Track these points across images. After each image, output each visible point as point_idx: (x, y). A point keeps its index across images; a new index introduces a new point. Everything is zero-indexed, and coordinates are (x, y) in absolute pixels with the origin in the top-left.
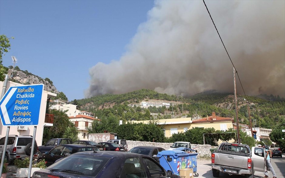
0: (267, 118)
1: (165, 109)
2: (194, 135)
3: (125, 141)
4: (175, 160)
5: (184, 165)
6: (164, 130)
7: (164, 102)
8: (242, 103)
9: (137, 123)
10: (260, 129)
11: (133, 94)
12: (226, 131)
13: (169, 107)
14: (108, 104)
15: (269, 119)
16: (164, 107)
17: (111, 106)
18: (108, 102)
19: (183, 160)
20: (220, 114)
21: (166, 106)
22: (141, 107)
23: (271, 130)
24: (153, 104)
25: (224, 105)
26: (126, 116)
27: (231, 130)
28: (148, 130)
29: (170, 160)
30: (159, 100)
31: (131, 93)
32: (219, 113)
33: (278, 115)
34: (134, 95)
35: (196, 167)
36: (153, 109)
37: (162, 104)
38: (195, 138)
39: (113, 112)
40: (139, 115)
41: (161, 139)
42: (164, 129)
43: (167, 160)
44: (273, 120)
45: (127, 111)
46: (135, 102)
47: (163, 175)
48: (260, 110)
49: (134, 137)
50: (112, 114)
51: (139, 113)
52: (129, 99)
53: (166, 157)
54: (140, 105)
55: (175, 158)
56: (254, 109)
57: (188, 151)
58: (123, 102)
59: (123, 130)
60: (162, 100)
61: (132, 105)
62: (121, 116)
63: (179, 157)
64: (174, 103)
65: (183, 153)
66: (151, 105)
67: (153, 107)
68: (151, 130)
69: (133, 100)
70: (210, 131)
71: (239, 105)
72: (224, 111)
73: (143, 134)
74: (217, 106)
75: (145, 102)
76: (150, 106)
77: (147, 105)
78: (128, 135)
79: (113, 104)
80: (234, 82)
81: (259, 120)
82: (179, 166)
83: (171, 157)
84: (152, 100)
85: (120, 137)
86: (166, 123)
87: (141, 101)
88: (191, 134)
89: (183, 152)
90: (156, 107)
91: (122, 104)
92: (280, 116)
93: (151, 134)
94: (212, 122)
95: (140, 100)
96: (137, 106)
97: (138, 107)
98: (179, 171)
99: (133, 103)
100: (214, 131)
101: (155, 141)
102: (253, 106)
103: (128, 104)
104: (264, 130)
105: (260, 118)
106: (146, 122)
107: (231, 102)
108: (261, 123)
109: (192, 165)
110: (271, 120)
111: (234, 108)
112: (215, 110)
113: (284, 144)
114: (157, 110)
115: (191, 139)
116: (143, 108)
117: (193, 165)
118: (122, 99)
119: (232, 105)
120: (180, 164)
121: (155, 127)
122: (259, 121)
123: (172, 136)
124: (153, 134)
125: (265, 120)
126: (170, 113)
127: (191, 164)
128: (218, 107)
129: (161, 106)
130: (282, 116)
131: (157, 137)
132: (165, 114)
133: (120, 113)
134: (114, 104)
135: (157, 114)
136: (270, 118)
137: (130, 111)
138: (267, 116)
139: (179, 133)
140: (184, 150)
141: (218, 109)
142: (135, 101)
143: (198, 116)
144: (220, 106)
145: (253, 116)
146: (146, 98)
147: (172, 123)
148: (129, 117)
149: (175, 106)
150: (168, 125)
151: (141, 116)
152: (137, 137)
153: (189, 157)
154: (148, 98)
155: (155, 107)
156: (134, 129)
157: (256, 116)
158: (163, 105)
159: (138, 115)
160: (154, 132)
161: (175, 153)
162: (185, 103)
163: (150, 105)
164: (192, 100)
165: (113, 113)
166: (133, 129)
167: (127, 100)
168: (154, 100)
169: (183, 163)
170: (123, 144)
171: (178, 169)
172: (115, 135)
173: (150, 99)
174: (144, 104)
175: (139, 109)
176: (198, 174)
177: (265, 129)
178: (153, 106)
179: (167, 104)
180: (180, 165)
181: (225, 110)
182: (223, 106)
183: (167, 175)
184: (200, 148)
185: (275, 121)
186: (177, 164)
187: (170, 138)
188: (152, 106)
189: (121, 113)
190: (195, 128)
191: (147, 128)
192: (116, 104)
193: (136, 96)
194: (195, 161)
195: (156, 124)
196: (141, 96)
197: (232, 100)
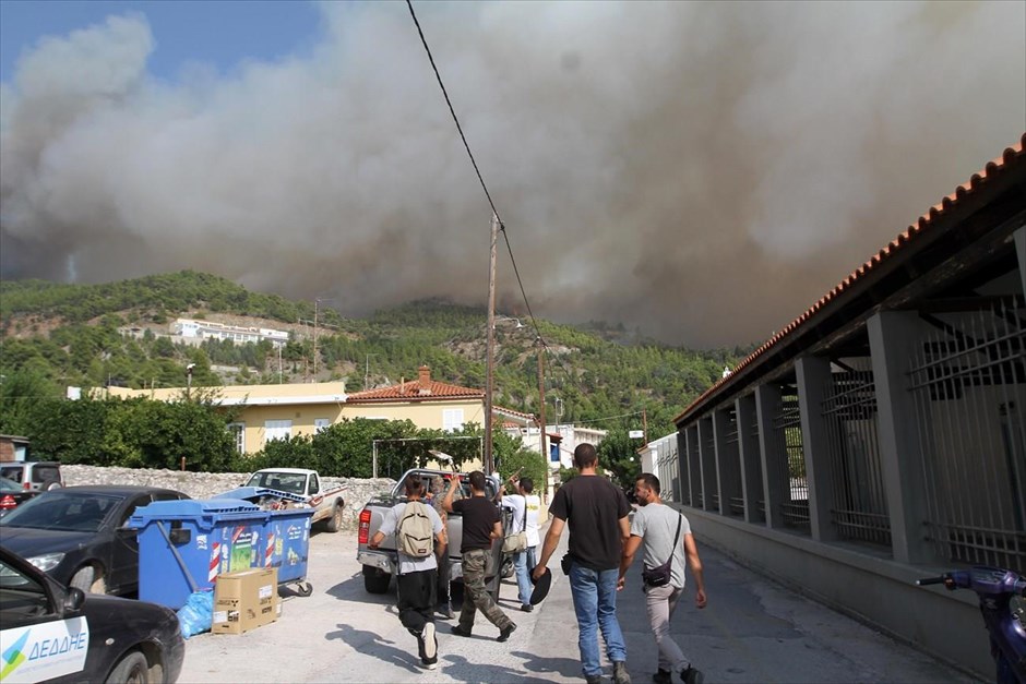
0: (601, 397)
1: (268, 353)
2: (343, 447)
3: (57, 467)
4: (202, 538)
5: (243, 557)
6: (241, 427)
7: (267, 327)
8: (534, 346)
9: (124, 399)
10: (576, 429)
11: (145, 285)
12: (456, 430)
13: (285, 344)
14: (28, 320)
15: (606, 399)
16: (266, 345)
17: (44, 331)
18: (28, 311)
19: (239, 538)
20: (461, 379)
21: (274, 342)
22: (175, 340)
23: (603, 432)
24: (224, 333)
25: (476, 350)
26: (107, 369)
27: (469, 427)
28: (164, 424)
29: (182, 538)
30: (247, 318)
31: (137, 283)
32: (458, 373)
33: (631, 387)
34: (149, 292)
35: (305, 559)
36: (219, 351)
37: (258, 331)
38: (347, 456)
39: (48, 352)
40: (165, 369)
41: (219, 458)
42: (240, 424)
43: (171, 537)
44: (618, 403)
45: (114, 354)
46: (151, 320)
47: (45, 611)
48: (583, 371)
49: (105, 453)
50: (45, 362)
51: (163, 363)
52: (125, 304)
53: (166, 529)
54: (171, 330)
55: (202, 531)
56: (566, 366)
57: (272, 500)
58: (99, 314)
59: (54, 424)
60: (258, 316)
61: (135, 330)
62: (84, 372)
63: (220, 524)
64: (306, 333)
65: (240, 509)
66: (215, 336)
67: (224, 342)
68: (178, 426)
69: (143, 311)
70: (397, 429)
71: (523, 350)
72: (474, 370)
73: (143, 441)
74: (454, 350)
75: (192, 322)
76: (212, 339)
77: (199, 333)
78: (79, 442)
79: (54, 320)
80: (490, 261)
81: (576, 402)
82: (219, 559)
83: (185, 526)
84: (219, 315)
85: (40, 451)
86: (250, 402)
87: (176, 318)
88: (332, 441)
89: (249, 504)
90: (232, 343)
91: (94, 323)
92: (637, 393)
93: (178, 440)
94: (416, 399)
95: (170, 313)
96: (157, 336)
97: (161, 340)
98: (214, 579)
99: (140, 321)
100: (412, 432)
101: (188, 468)
102: (564, 357)
103: (119, 326)
104: (587, 434)
105: (580, 397)
106: (167, 395)
107: (499, 341)
108: (582, 412)
109: (287, 556)
110: (612, 402)
111: (507, 361)
112: (446, 363)
113: (631, 475)
114: (238, 353)
115: (332, 458)
116: (183, 342)
117: (292, 554)
118: (96, 304)
119: (502, 349)
120: (221, 554)
121: (196, 414)
122: (578, 405)
123: (263, 450)
124: (186, 439)
125: (594, 402)
126: (288, 368)
127: (279, 551)
128: (455, 354)
129: (255, 340)
130: (643, 391)
131: (203, 451)
132: (268, 371)
133: (80, 359)
134: (56, 323)
135: (235, 369)
136: (608, 396)
137: (126, 352)
138: (600, 389)
139: (287, 438)
140: (255, 500)
141: (456, 360)
142: (148, 316)
143: (388, 382)
144: (462, 352)
145: (561, 389)
146: (198, 307)
147: (273, 402)
148: (120, 375)
149: (305, 341)
150: (255, 407)
151: (172, 374)
152: (116, 453)
153: (276, 526)
154: (206, 307)
155: (228, 342)
156: (105, 421)
157: (571, 389)
158: (260, 336)
159: (161, 370)
160: (190, 433)
161: (205, 511)
162: (345, 333)
163: (209, 335)
164: (370, 324)
165: (48, 357)
166: (101, 422)
167: (117, 310)
168: (227, 316)
169: (237, 547)
170: (42, 481)
171: (213, 573)
172: (18, 445)
173: (214, 310)
174: (188, 330)
175: (165, 349)
176: (309, 586)
177: (589, 430)
178: (222, 339)
179: (278, 335)
180: (225, 556)
181: (477, 365)
182: (473, 353)
183: (62, 610)
184: (359, 490)
185: (622, 406)
186: (210, 551)
187: (257, 454)
188: (220, 337)
189: (87, 362)
190: (350, 420)
191: (163, 416)
192: (67, 324)
193: (157, 297)
194: (300, 540)
195: (208, 404)
196: (178, 297)
197: (503, 332)
